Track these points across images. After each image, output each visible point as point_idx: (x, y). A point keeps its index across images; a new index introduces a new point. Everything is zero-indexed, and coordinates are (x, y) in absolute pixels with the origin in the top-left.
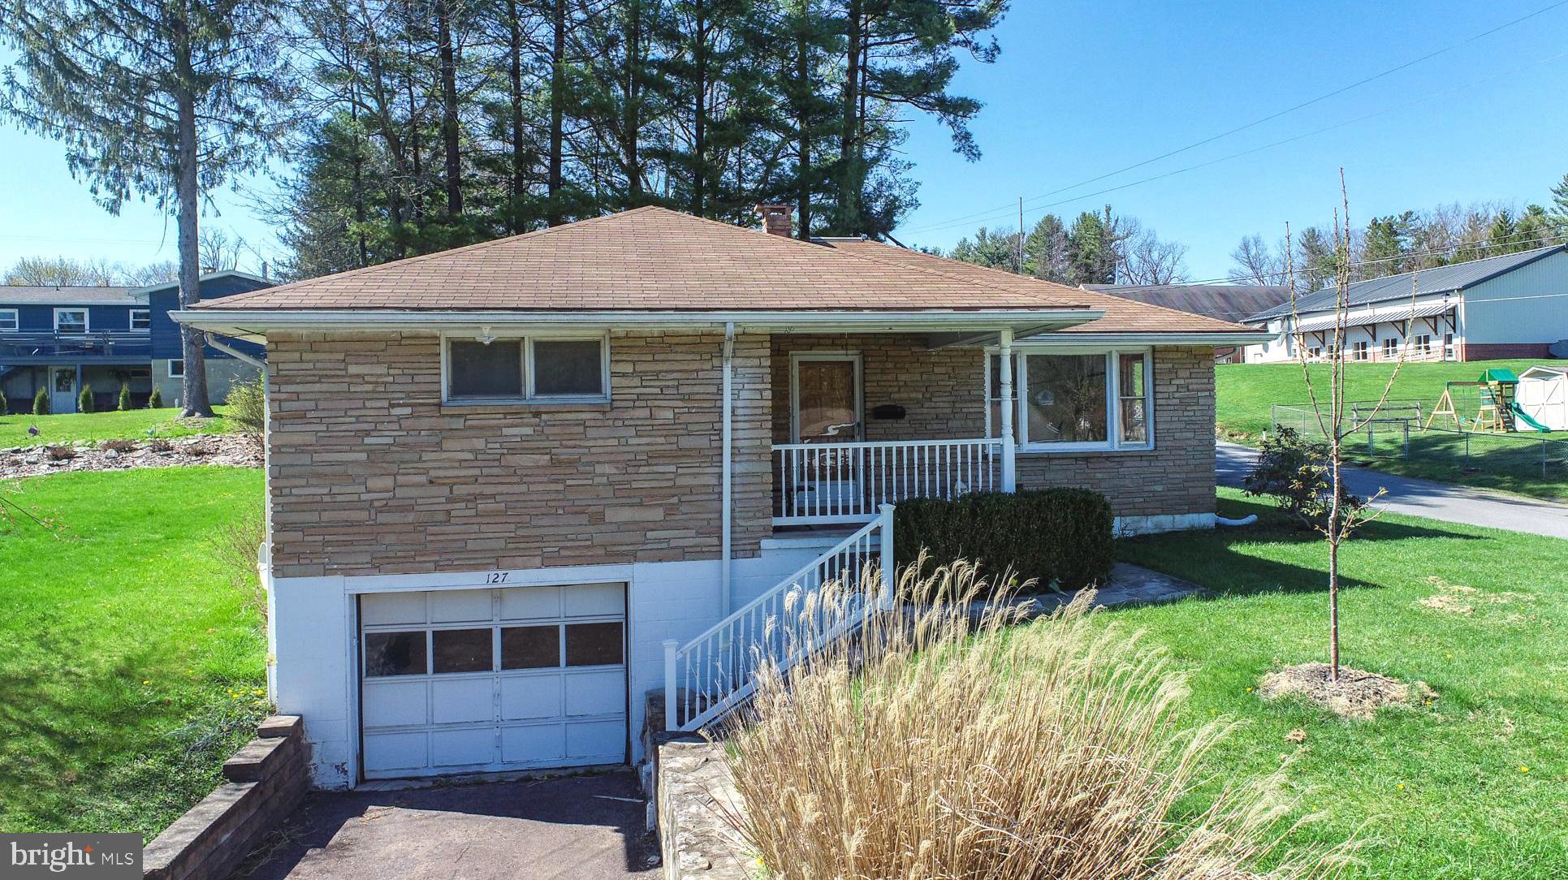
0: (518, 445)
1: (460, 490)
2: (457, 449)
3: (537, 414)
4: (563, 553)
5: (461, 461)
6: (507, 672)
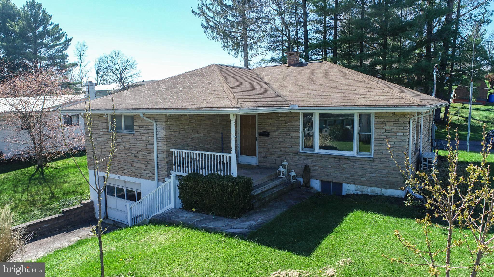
0: (119, 144)
2: (110, 143)
3: (121, 135)
6: (128, 201)
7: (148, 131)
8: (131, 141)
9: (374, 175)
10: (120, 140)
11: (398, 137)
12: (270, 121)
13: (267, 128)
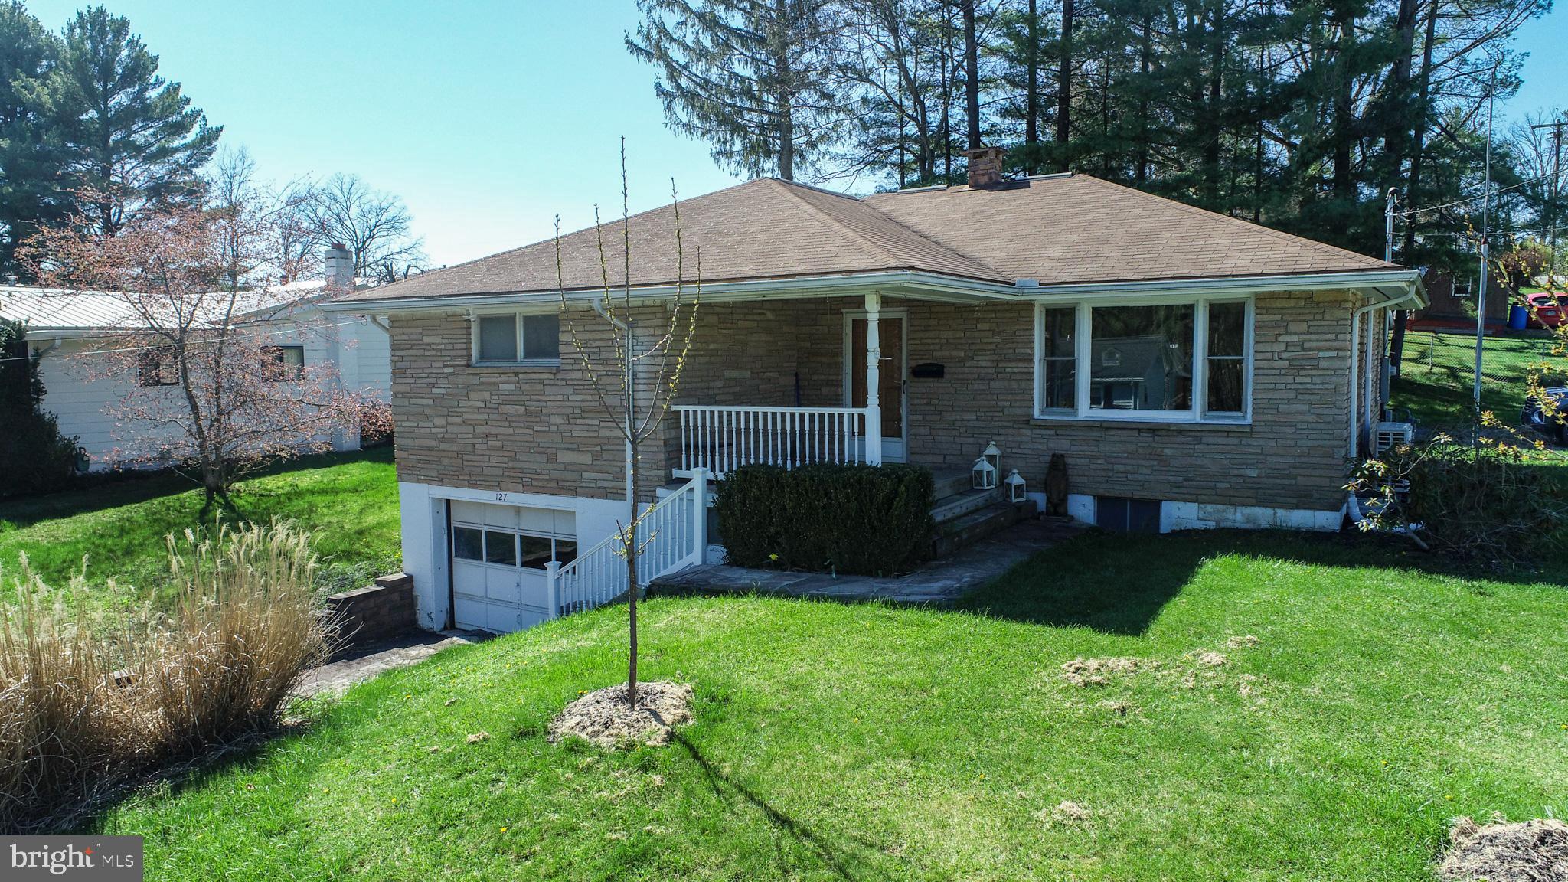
0: (507, 398)
2: (477, 399)
3: (517, 374)
4: (534, 483)
5: (478, 408)
6: (524, 569)
7: (604, 356)
8: (548, 390)
9: (1253, 473)
10: (512, 387)
11: (1323, 364)
12: (945, 334)
13: (937, 354)
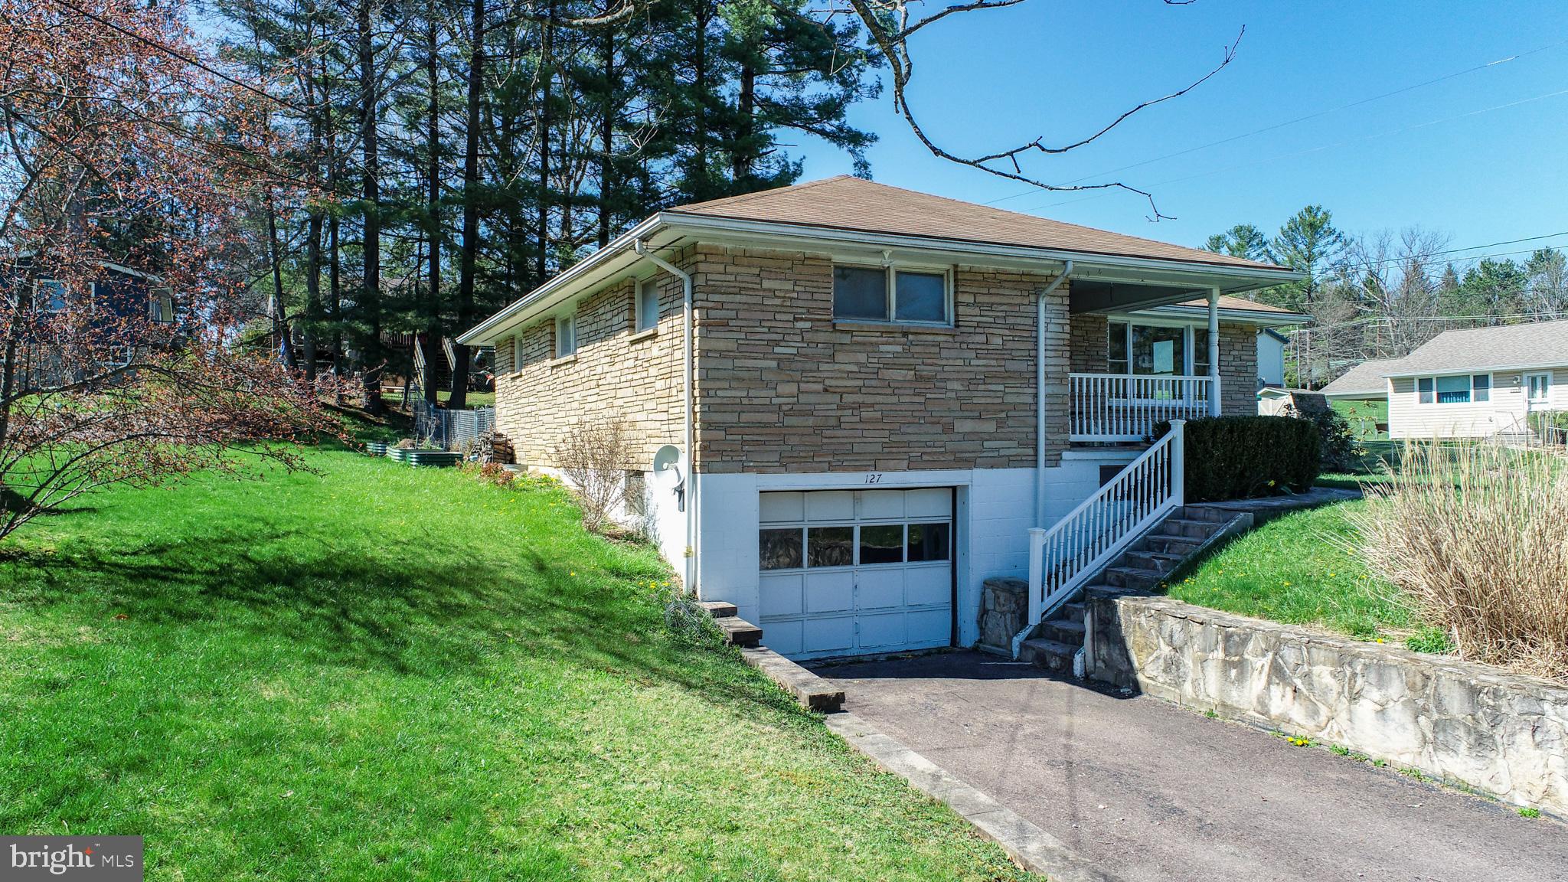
0: (890, 361)
1: (848, 399)
2: (847, 361)
3: (905, 334)
4: (925, 457)
5: (849, 372)
6: (864, 566)
